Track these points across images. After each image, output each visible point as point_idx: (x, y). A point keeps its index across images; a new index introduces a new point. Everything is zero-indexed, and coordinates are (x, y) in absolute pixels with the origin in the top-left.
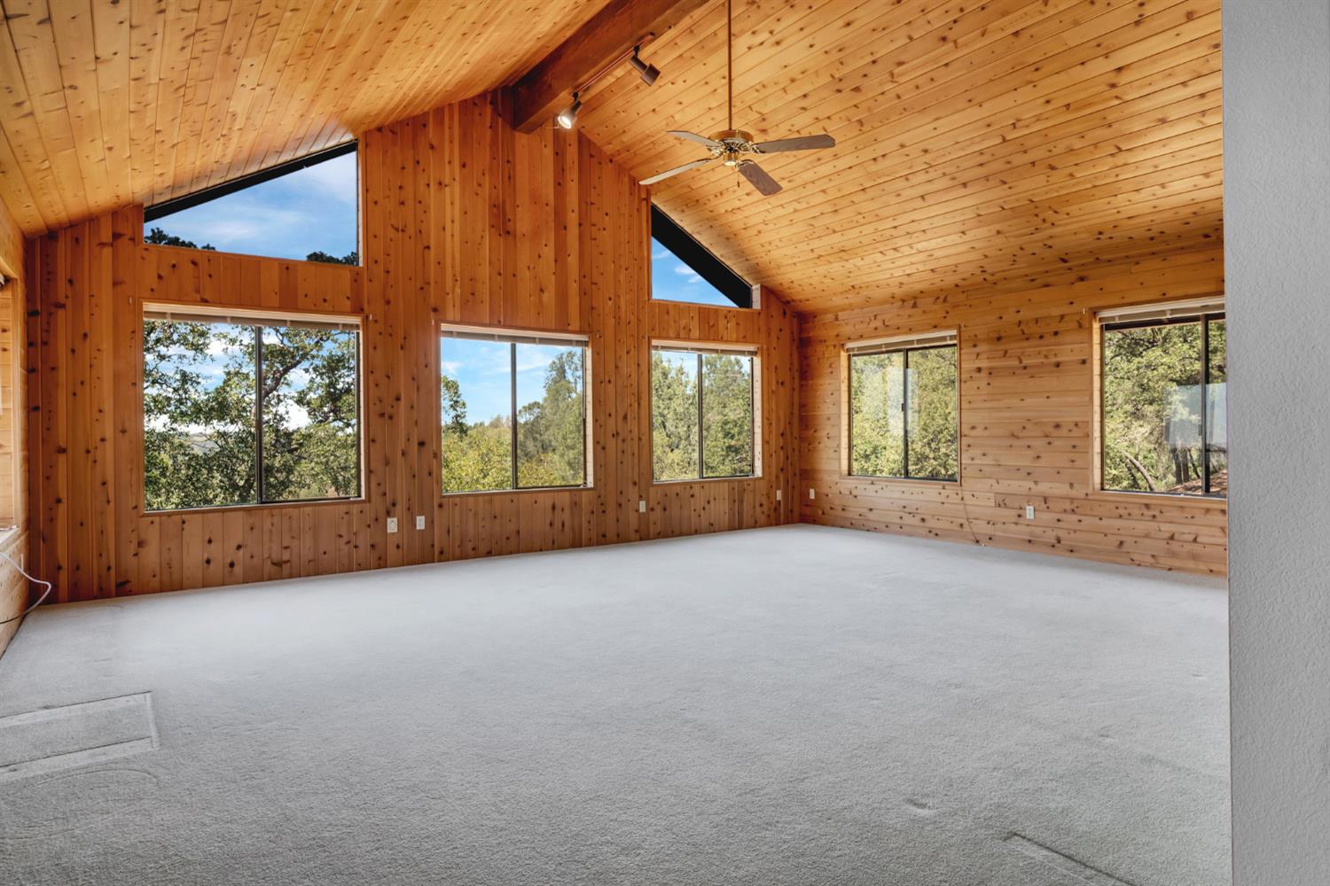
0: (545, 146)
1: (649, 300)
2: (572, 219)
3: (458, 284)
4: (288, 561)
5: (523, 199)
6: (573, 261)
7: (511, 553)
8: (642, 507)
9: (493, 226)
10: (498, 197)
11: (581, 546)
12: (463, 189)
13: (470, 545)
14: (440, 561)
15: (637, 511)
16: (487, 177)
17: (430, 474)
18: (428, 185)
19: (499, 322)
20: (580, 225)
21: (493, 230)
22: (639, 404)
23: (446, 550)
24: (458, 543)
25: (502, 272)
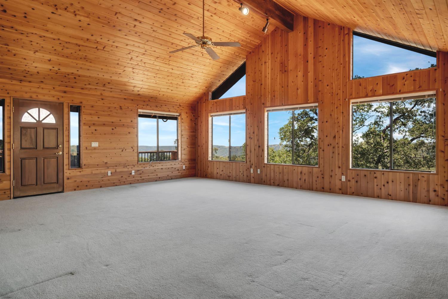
0: (300, 33)
2: (311, 57)
3: (270, 94)
5: (291, 57)
6: (311, 75)
7: (285, 187)
8: (343, 178)
9: (281, 71)
10: (282, 60)
11: (313, 190)
12: (272, 61)
13: (272, 181)
14: (264, 184)
15: (341, 180)
16: (279, 54)
17: (261, 156)
18: (262, 64)
19: (282, 104)
20: (314, 58)
21: (281, 72)
22: (342, 131)
23: (265, 181)
24: (269, 180)
25: (283, 86)
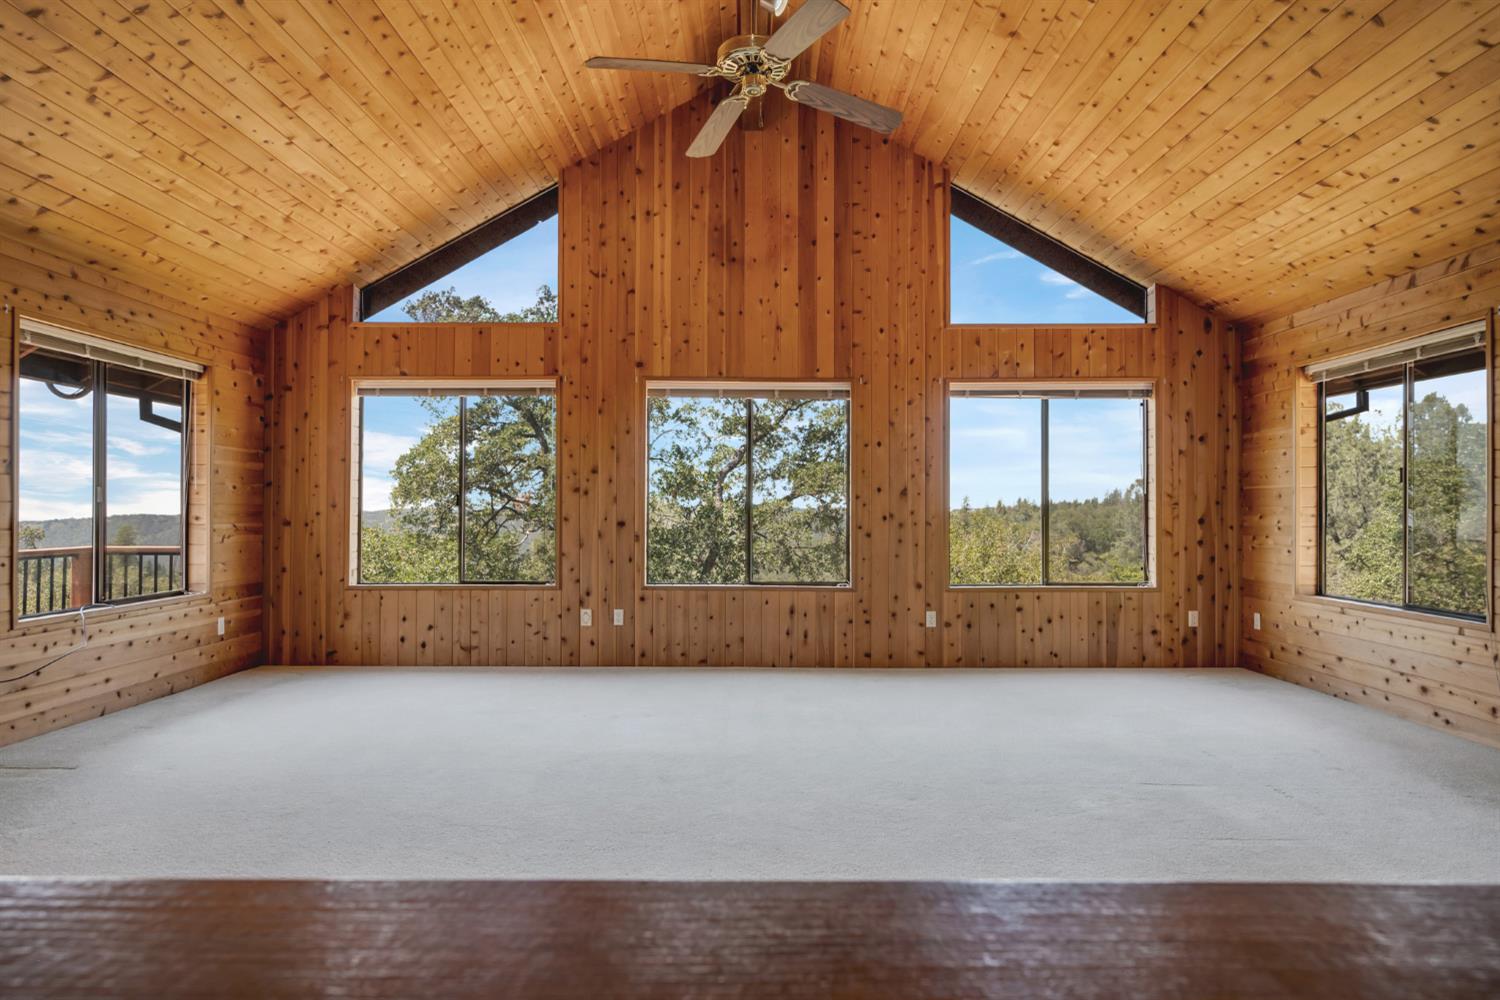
0: (787, 141)
1: (945, 326)
2: (825, 229)
3: (668, 330)
4: (476, 647)
5: (755, 216)
6: (825, 287)
7: (732, 665)
8: (931, 620)
9: (713, 255)
10: (720, 217)
11: (832, 665)
12: (676, 216)
13: (678, 651)
14: (641, 665)
15: (922, 625)
16: (707, 195)
17: (630, 560)
18: (634, 218)
19: (720, 373)
20: (836, 235)
21: (713, 259)
22: (927, 475)
23: (648, 654)
24: (663, 646)
25: (724, 311)
